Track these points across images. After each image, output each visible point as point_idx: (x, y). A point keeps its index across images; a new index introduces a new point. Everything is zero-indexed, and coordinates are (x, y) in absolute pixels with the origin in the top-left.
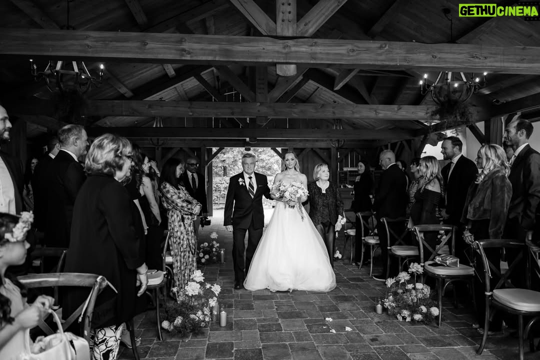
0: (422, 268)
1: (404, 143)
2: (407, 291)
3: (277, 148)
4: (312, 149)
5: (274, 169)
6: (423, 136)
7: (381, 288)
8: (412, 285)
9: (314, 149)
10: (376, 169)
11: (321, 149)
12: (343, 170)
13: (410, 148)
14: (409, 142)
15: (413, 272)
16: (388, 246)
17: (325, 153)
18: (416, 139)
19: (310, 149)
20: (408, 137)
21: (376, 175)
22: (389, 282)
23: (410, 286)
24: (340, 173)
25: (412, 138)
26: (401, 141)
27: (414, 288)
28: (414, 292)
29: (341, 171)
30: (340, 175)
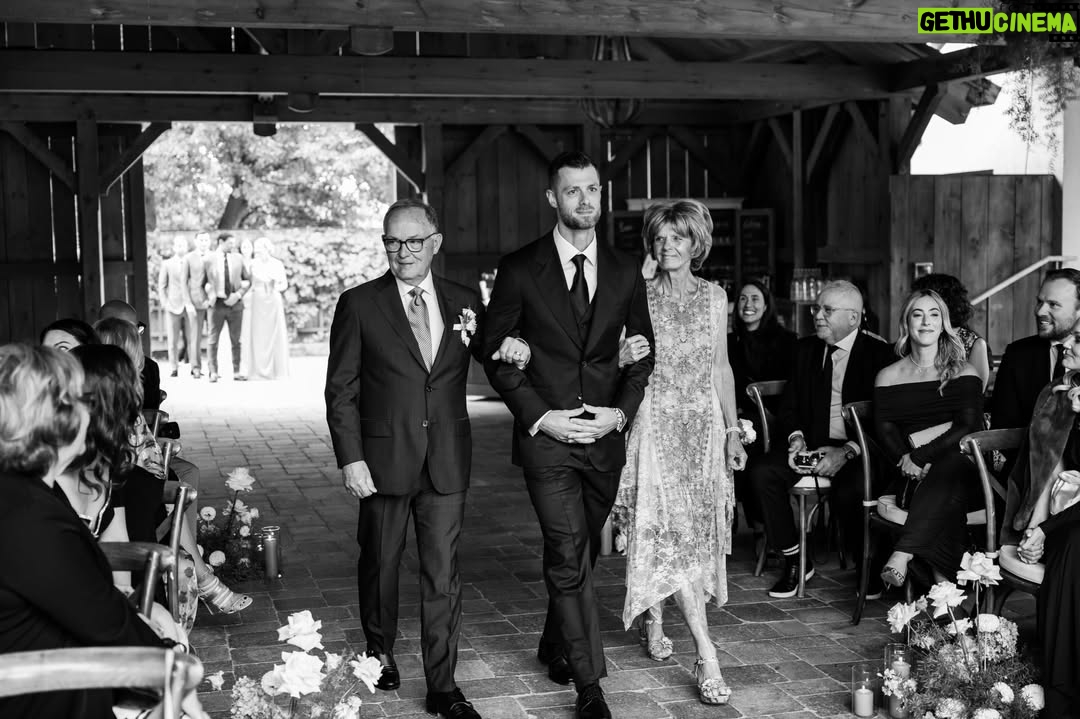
0: (997, 568)
1: (854, 111)
2: (953, 640)
3: (377, 125)
4: (512, 128)
5: (339, 197)
6: (921, 89)
7: (846, 636)
8: (966, 620)
9: (519, 130)
10: (745, 206)
11: (544, 127)
12: (625, 206)
13: (874, 130)
14: (870, 109)
15: (970, 582)
16: (863, 498)
17: (560, 144)
18: (898, 98)
19: (505, 129)
20: (867, 92)
21: (746, 225)
22: (900, 616)
23: (961, 626)
24: (617, 220)
25: (882, 95)
26: (842, 105)
27: (973, 632)
28: (968, 641)
29: (621, 214)
30: (616, 227)
